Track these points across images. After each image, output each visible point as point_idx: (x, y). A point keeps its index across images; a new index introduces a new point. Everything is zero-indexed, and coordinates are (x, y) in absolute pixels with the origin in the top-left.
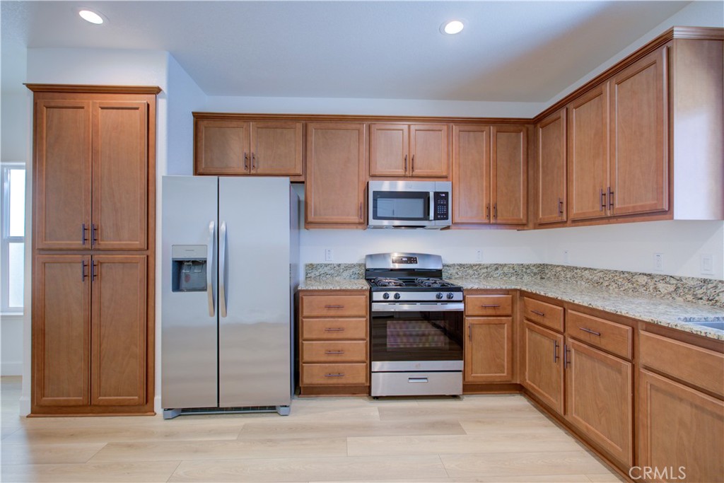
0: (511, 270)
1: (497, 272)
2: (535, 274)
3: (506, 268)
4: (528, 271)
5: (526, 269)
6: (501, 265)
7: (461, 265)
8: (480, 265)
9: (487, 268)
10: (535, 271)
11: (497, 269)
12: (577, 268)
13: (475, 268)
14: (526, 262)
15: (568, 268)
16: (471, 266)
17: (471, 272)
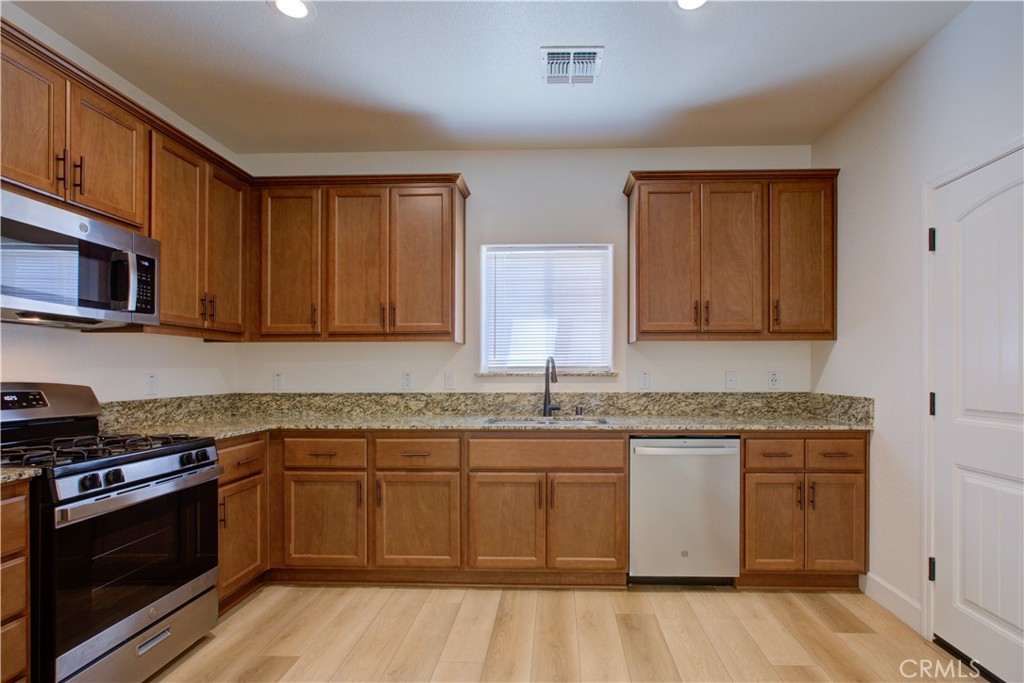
0: (199, 408)
1: (180, 411)
2: (226, 410)
3: (192, 404)
4: (219, 406)
5: (216, 403)
6: (185, 399)
7: (125, 405)
8: (155, 401)
9: (166, 406)
10: (226, 405)
11: (180, 406)
12: (300, 395)
13: (147, 408)
14: (216, 392)
15: (283, 396)
16: (141, 405)
17: (141, 415)
